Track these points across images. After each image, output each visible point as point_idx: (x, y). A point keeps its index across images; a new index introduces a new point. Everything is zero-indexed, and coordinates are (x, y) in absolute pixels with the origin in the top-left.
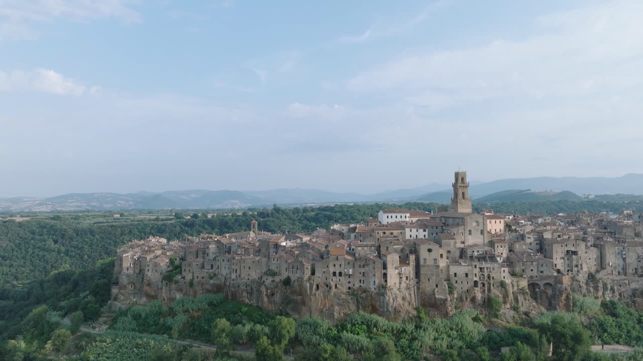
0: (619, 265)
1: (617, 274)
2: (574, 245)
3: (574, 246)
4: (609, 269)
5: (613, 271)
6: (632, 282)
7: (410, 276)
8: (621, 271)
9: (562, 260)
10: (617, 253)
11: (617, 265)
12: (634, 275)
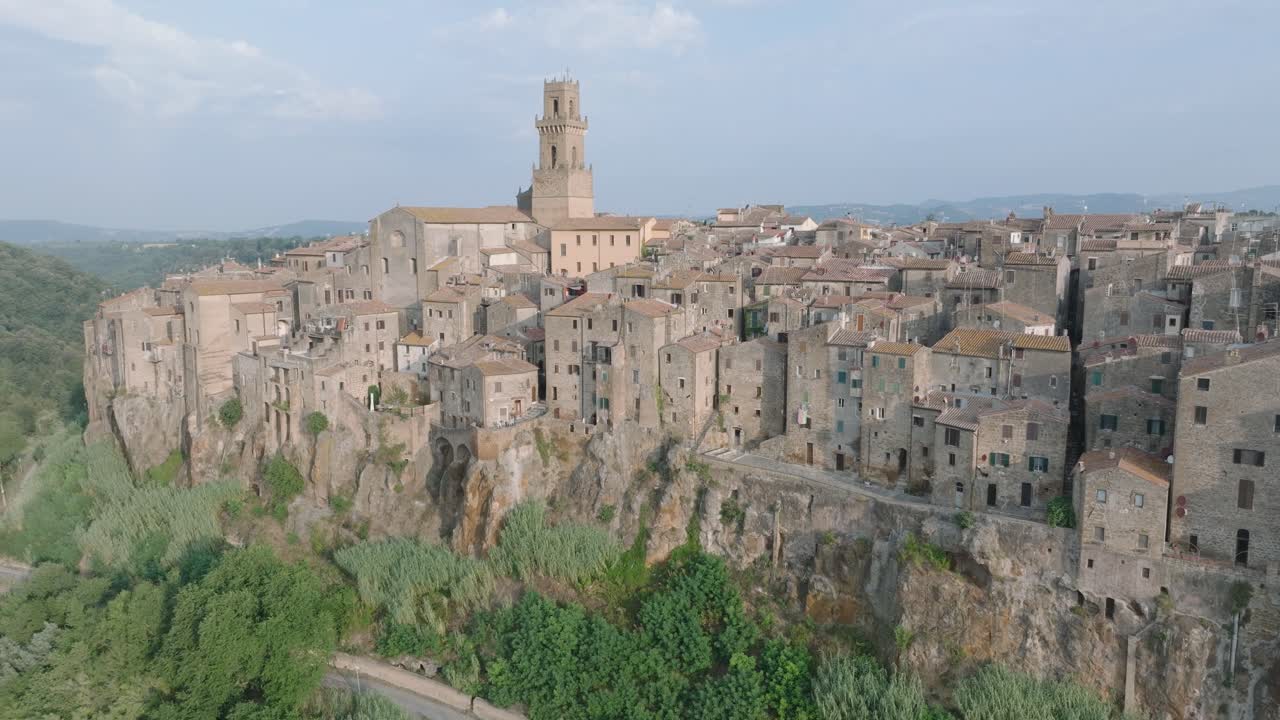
0: (840, 424)
1: (833, 464)
2: (615, 322)
3: (615, 329)
4: (797, 439)
5: (816, 449)
6: (821, 505)
7: (174, 370)
8: (848, 451)
9: (575, 378)
10: (836, 378)
11: (832, 426)
12: (892, 476)
